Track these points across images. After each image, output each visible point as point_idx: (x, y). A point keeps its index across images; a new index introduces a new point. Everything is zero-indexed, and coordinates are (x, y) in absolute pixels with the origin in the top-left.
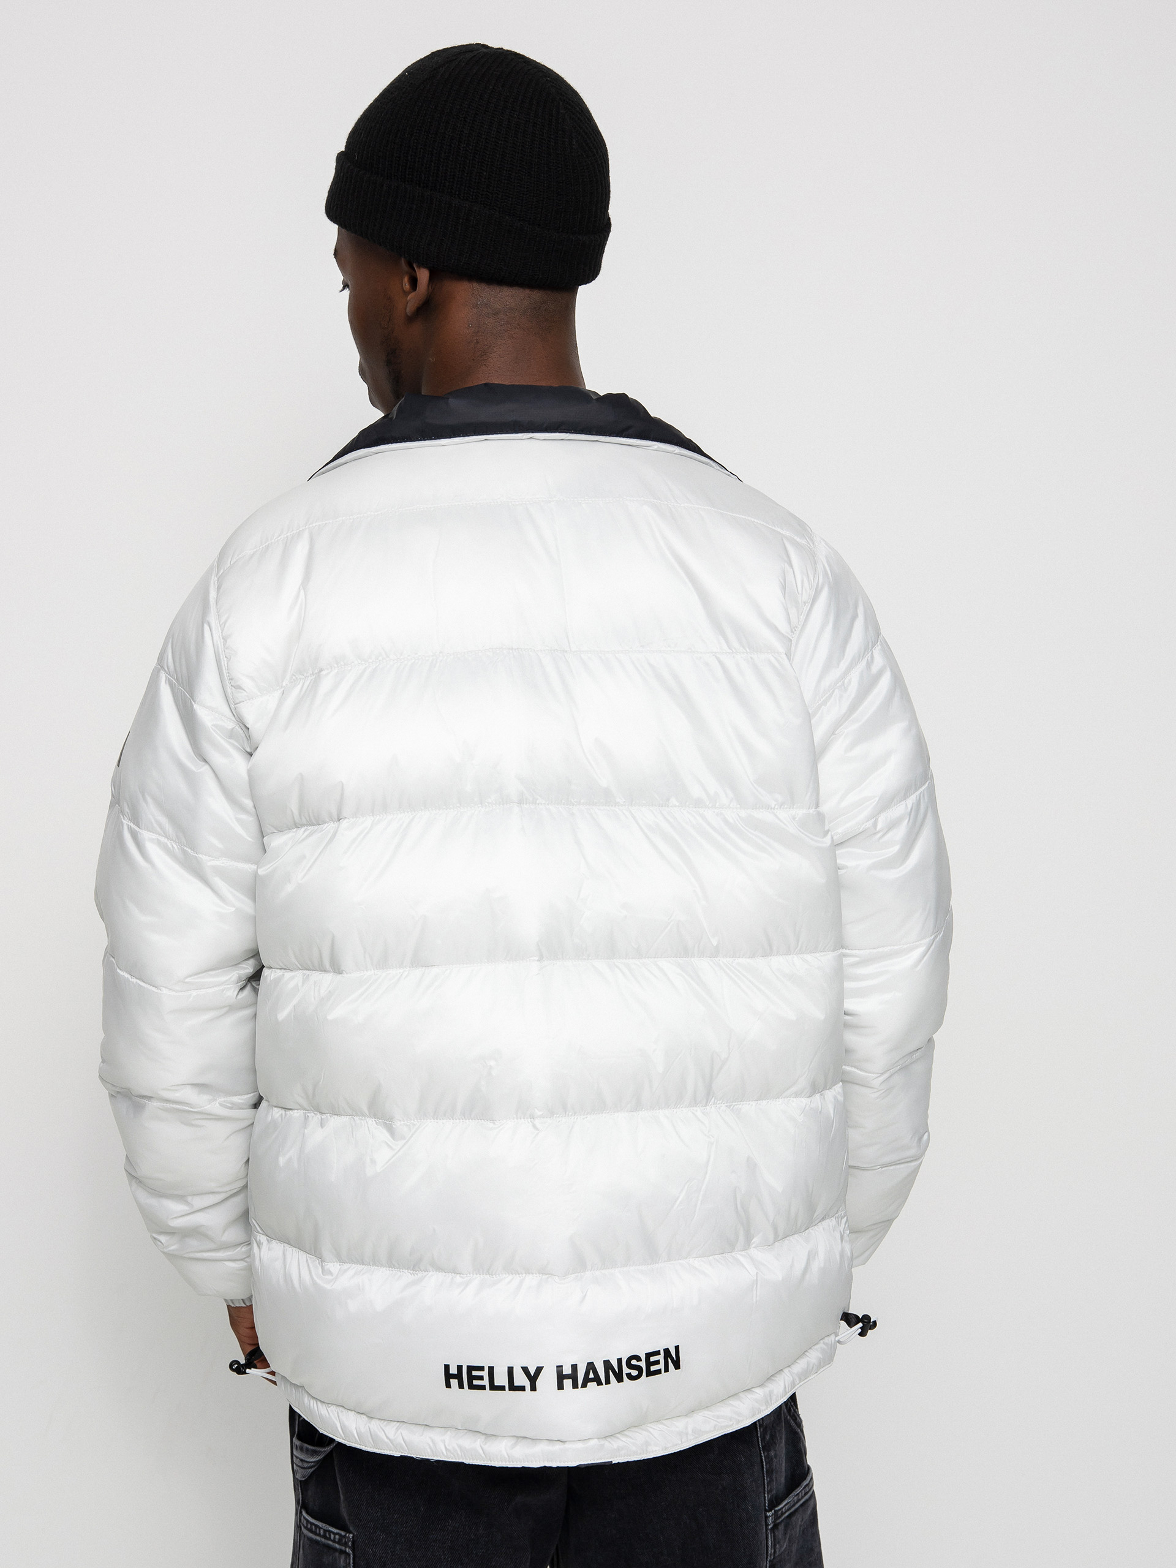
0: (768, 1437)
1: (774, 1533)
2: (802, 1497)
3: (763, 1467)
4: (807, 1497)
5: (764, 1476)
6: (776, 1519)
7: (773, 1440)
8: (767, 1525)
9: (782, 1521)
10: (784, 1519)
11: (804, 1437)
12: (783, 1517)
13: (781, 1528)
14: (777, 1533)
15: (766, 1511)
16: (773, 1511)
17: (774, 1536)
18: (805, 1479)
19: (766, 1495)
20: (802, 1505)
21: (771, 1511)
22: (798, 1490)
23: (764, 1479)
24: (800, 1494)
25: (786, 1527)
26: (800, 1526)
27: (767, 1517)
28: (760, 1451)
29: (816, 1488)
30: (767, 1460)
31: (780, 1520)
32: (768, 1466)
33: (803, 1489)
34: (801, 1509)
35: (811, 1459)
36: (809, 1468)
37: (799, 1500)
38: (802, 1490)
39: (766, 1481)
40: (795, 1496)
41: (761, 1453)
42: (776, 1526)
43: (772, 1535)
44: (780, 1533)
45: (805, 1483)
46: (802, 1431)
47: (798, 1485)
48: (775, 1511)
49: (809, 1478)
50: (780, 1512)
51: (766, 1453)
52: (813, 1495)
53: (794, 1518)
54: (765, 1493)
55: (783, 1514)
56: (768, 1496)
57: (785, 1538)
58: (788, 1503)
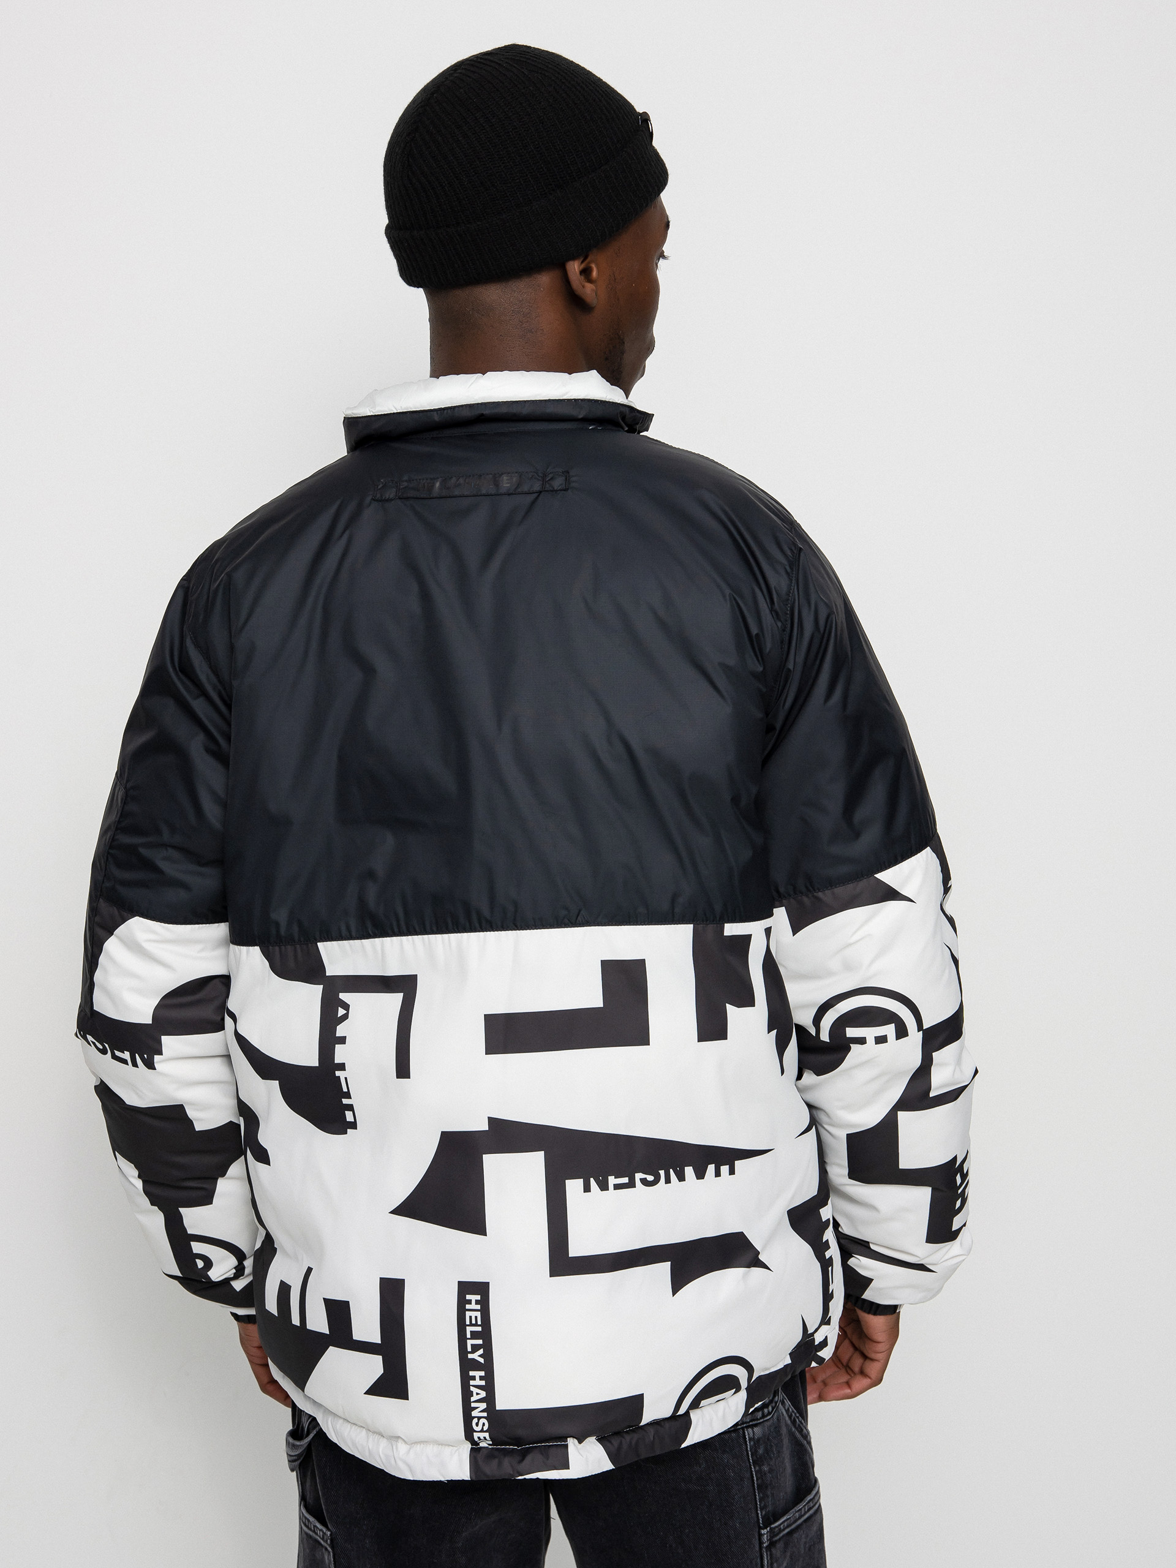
0: (761, 1451)
1: (770, 1551)
2: (806, 1513)
3: (754, 1483)
4: (811, 1512)
5: (755, 1492)
6: (772, 1537)
7: (768, 1454)
8: (761, 1543)
9: (780, 1539)
10: (783, 1536)
11: (812, 1449)
12: (781, 1535)
13: (780, 1545)
14: (774, 1551)
15: (760, 1528)
16: (768, 1529)
17: (771, 1555)
18: (810, 1494)
19: (759, 1512)
20: (805, 1521)
21: (766, 1528)
22: (800, 1506)
23: (755, 1495)
24: (803, 1509)
25: (786, 1545)
26: (805, 1543)
27: (760, 1535)
28: (750, 1465)
29: (824, 1502)
30: (759, 1476)
31: (778, 1537)
32: (760, 1481)
33: (807, 1503)
34: (804, 1526)
35: (819, 1472)
36: (816, 1480)
37: (801, 1516)
38: (805, 1505)
39: (757, 1497)
40: (796, 1512)
41: (751, 1468)
42: (772, 1544)
43: (769, 1553)
44: (777, 1551)
45: (809, 1498)
46: (809, 1443)
47: (801, 1500)
48: (770, 1529)
49: (814, 1493)
50: (777, 1529)
51: (757, 1468)
52: (819, 1510)
53: (796, 1535)
54: (757, 1511)
55: (781, 1531)
56: (761, 1513)
57: (785, 1557)
58: (788, 1519)
